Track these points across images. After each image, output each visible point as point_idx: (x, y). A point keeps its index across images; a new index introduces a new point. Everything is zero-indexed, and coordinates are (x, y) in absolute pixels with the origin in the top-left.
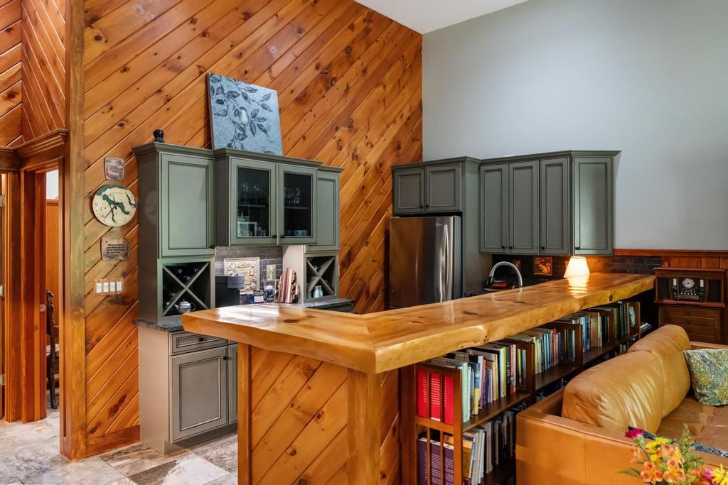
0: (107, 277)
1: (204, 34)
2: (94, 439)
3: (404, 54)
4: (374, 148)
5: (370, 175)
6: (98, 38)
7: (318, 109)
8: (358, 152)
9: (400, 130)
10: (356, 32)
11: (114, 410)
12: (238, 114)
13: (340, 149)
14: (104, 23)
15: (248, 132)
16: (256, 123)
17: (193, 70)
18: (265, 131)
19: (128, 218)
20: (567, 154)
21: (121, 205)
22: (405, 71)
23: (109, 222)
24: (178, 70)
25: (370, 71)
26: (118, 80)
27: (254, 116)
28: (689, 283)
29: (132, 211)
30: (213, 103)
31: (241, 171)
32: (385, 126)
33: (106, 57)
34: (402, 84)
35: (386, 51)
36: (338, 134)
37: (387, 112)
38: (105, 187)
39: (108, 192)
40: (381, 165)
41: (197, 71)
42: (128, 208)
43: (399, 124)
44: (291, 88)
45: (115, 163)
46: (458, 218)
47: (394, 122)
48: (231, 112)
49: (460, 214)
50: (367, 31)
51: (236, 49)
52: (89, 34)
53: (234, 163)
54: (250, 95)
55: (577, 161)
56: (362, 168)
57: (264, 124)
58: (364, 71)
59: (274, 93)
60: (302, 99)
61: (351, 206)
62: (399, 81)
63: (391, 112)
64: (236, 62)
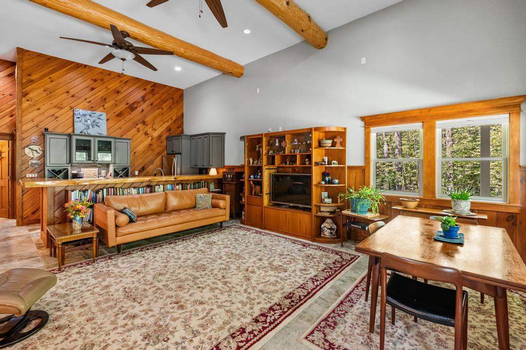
0: (31, 172)
1: (73, 96)
2: (25, 221)
3: (174, 97)
4: (157, 131)
5: (154, 140)
6: (28, 100)
7: (127, 118)
8: (148, 132)
9: (171, 124)
10: (147, 91)
11: (34, 213)
12: (86, 121)
13: (139, 131)
14: (30, 96)
15: (91, 127)
16: (94, 124)
17: (68, 108)
18: (99, 127)
19: (39, 155)
20: (208, 134)
21: (36, 151)
22: (174, 103)
23: (32, 156)
24: (61, 108)
25: (154, 104)
26: (36, 113)
27: (94, 122)
28: (229, 176)
29: (41, 152)
30: (75, 118)
31: (77, 140)
32: (162, 123)
33: (31, 106)
34: (172, 108)
35: (163, 97)
36: (138, 126)
37: (164, 118)
38: (29, 145)
39: (31, 147)
40: (160, 137)
41: (69, 108)
42: (39, 151)
43: (170, 122)
44: (114, 111)
45: (34, 138)
46: (179, 155)
47: (167, 121)
48: (83, 121)
49: (180, 154)
50: (153, 90)
51: (87, 100)
52: (24, 99)
53: (74, 138)
54: (92, 115)
55: (211, 136)
56: (150, 138)
57: (99, 124)
58: (152, 104)
59: (104, 114)
60: (120, 115)
61: (144, 151)
62: (171, 107)
63: (166, 118)
64: (88, 104)
